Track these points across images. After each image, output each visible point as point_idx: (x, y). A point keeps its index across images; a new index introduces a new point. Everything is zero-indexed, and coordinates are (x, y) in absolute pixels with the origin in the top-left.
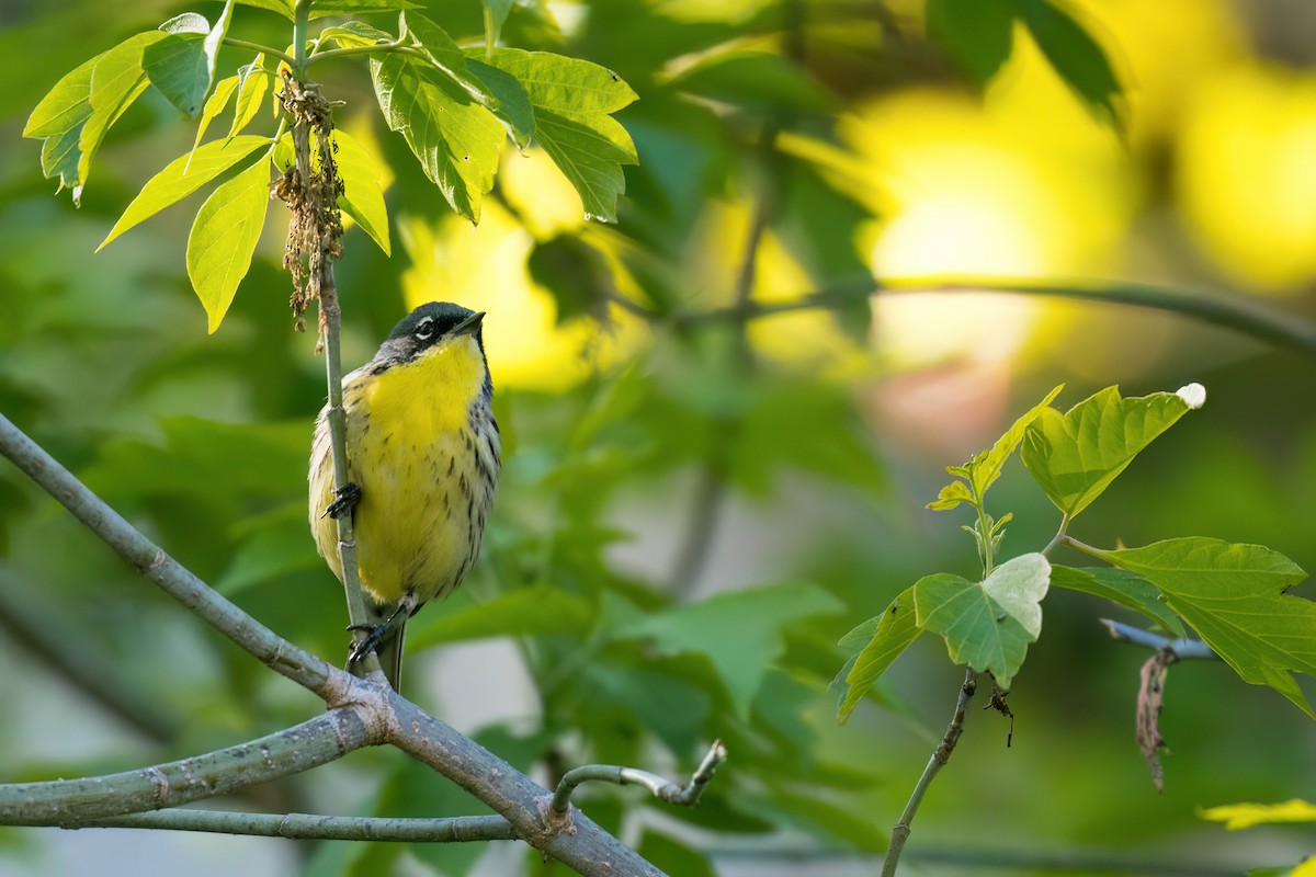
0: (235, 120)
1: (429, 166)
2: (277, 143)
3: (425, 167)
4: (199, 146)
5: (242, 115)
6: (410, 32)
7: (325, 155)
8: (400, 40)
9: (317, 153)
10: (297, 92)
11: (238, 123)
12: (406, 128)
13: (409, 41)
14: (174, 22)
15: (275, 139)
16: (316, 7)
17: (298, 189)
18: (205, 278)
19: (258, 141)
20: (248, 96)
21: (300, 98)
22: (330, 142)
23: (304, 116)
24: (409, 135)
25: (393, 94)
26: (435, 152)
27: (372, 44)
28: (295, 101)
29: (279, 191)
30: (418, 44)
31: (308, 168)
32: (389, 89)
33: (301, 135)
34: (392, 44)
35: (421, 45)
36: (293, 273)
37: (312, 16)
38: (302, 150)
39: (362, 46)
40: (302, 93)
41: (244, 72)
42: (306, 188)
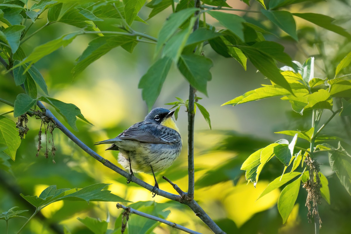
0: (293, 168)
1: (342, 181)
2: (303, 174)
3: (341, 181)
4: (284, 174)
5: (295, 166)
6: (341, 147)
7: (317, 177)
8: (338, 149)
9: (315, 177)
10: (311, 161)
11: (294, 168)
12: (337, 171)
13: (341, 149)
14: (279, 141)
15: (303, 173)
16: (317, 139)
17: (310, 186)
18: (282, 209)
19: (298, 173)
20: (296, 161)
21: (312, 162)
22: (319, 174)
23: (313, 167)
24: (337, 173)
25: (334, 162)
26: (344, 177)
27: (329, 149)
28: (310, 163)
29: (305, 186)
30: (343, 150)
31: (313, 181)
32: (333, 161)
33: (311, 172)
34: (336, 149)
35: (344, 150)
36: (308, 207)
37: (316, 141)
38: (311, 176)
39: (326, 150)
40: (312, 161)
41: (296, 155)
42: (313, 186)
